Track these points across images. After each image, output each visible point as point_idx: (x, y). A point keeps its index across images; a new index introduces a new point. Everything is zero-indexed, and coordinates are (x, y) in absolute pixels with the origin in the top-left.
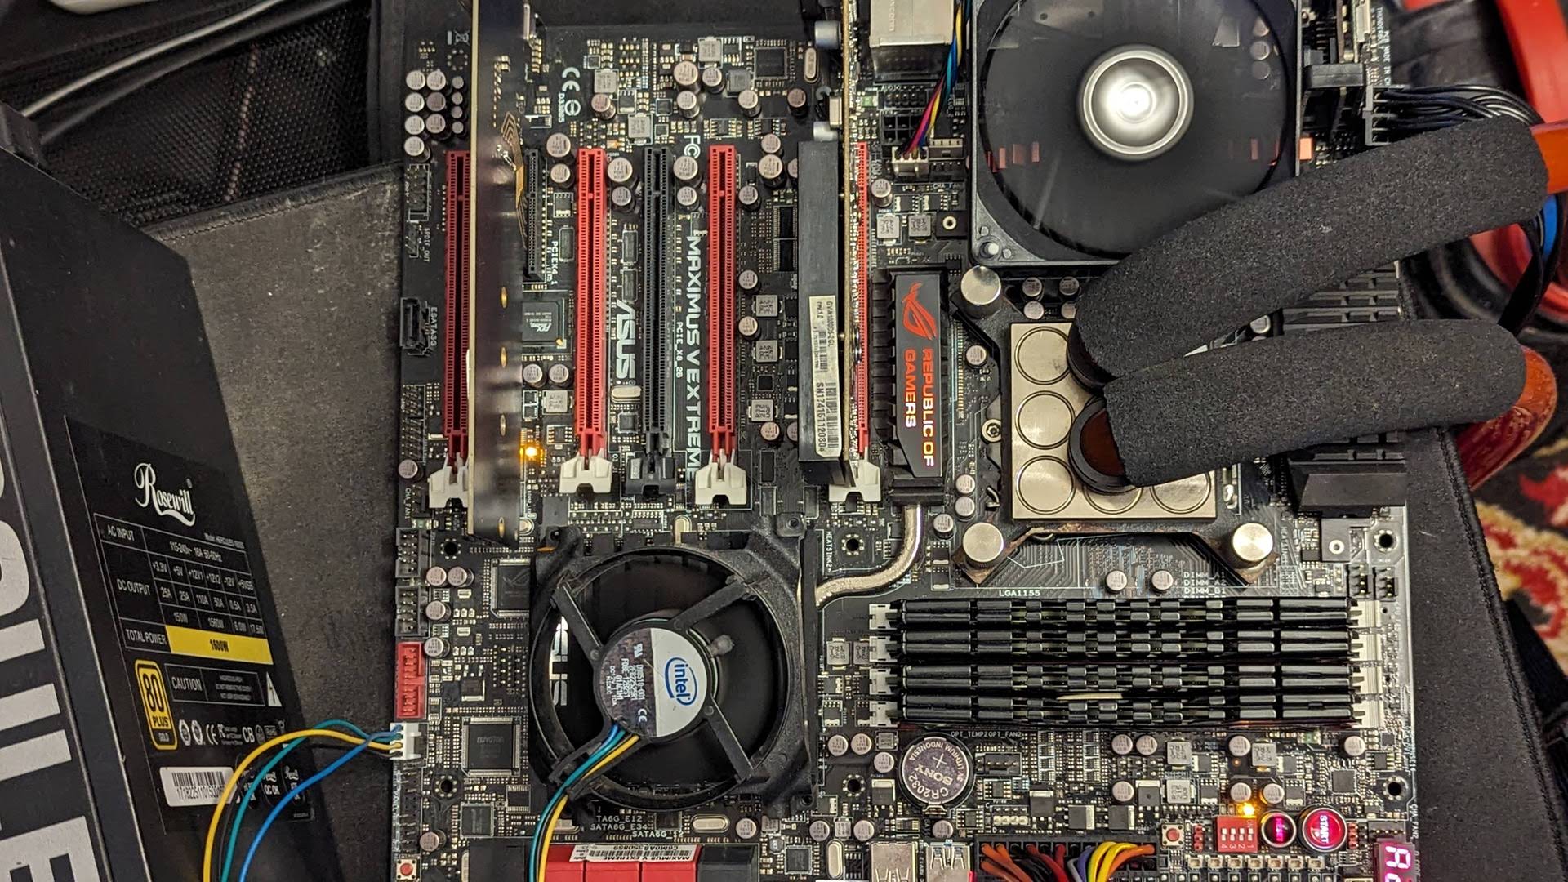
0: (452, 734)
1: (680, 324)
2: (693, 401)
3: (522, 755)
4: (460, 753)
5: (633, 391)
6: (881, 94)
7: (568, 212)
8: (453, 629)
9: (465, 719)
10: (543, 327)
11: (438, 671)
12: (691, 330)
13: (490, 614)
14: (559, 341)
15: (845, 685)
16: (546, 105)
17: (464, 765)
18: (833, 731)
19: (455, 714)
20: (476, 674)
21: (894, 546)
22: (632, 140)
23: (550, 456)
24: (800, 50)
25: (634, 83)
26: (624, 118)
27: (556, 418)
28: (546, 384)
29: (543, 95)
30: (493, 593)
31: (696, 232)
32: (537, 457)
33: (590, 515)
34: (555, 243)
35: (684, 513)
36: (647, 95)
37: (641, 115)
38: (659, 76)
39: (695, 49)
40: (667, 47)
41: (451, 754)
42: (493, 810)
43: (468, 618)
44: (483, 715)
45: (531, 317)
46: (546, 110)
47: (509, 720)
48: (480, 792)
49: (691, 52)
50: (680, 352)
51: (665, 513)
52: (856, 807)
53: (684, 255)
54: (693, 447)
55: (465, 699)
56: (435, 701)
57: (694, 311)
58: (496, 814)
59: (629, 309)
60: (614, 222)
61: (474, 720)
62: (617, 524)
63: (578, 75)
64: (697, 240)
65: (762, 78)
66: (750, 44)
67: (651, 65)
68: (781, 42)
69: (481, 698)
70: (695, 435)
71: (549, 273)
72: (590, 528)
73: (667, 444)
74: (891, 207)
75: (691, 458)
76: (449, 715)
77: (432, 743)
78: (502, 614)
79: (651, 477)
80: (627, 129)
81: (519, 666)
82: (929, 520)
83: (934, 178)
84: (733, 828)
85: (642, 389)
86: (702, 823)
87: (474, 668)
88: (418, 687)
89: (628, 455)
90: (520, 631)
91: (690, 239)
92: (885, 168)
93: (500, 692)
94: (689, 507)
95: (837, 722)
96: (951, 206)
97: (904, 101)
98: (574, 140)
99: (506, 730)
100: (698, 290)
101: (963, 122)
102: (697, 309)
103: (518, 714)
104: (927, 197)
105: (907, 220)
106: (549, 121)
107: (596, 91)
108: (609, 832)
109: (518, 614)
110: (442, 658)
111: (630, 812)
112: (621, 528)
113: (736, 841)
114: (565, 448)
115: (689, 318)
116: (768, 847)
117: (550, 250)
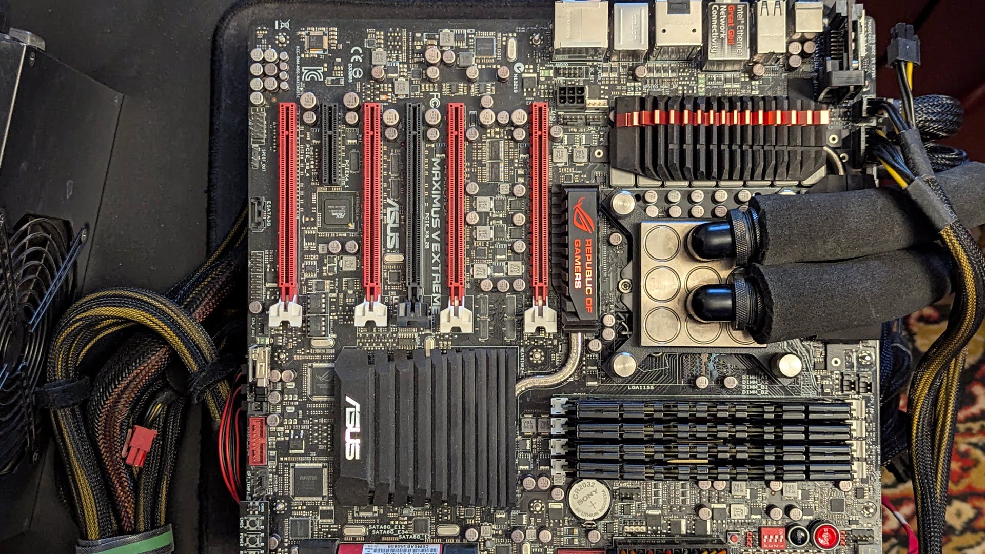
0: (283, 474)
1: (428, 214)
2: (436, 264)
3: (328, 487)
4: (289, 486)
5: (399, 258)
6: (556, 69)
7: (355, 141)
8: (284, 408)
9: (292, 465)
10: (340, 215)
11: (275, 434)
12: (435, 218)
13: (307, 398)
14: (350, 225)
15: (532, 445)
16: (340, 70)
17: (291, 493)
18: (525, 474)
19: (286, 462)
20: (299, 437)
21: (563, 357)
22: (396, 95)
23: (344, 298)
24: (504, 38)
25: (397, 58)
26: (391, 81)
27: (347, 274)
28: (344, 252)
29: (339, 64)
30: (309, 385)
31: (438, 156)
32: (337, 299)
33: (371, 337)
34: (347, 161)
35: (431, 335)
36: (406, 66)
37: (402, 79)
38: (413, 53)
39: (437, 37)
40: (418, 35)
41: (283, 486)
42: (310, 522)
43: (293, 401)
44: (303, 462)
45: (333, 209)
46: (340, 74)
48: (302, 510)
49: (435, 39)
50: (427, 232)
51: (419, 335)
52: (539, 520)
53: (430, 170)
54: (436, 293)
55: (290, 452)
56: (273, 453)
57: (436, 206)
58: (312, 523)
59: (395, 204)
60: (385, 148)
61: (297, 465)
62: (388, 342)
63: (361, 52)
64: (438, 160)
65: (479, 57)
66: (471, 34)
67: (408, 46)
68: (492, 33)
69: (303, 451)
70: (437, 285)
71: (343, 180)
72: (371, 344)
73: (421, 292)
74: (562, 141)
75: (435, 300)
76: (282, 462)
77: (271, 480)
78: (315, 398)
79: (412, 315)
80: (393, 88)
81: (326, 431)
82: (586, 343)
83: (589, 125)
84: (462, 534)
85: (405, 257)
86: (443, 530)
87: (297, 432)
88: (262, 445)
89: (395, 298)
90: (327, 409)
91: (433, 159)
92: (558, 116)
93: (314, 448)
94: (434, 331)
95: (527, 467)
96: (599, 142)
97: (570, 74)
98: (359, 95)
99: (318, 472)
100: (439, 192)
101: (607, 88)
102: (438, 205)
103: (325, 462)
104: (584, 136)
105: (572, 151)
106: (342, 82)
107: (374, 63)
108: (386, 535)
109: (325, 399)
110: (278, 426)
111: (397, 522)
112: (390, 344)
113: (465, 542)
114: (354, 292)
115: (433, 210)
116: (484, 545)
117: (344, 165)
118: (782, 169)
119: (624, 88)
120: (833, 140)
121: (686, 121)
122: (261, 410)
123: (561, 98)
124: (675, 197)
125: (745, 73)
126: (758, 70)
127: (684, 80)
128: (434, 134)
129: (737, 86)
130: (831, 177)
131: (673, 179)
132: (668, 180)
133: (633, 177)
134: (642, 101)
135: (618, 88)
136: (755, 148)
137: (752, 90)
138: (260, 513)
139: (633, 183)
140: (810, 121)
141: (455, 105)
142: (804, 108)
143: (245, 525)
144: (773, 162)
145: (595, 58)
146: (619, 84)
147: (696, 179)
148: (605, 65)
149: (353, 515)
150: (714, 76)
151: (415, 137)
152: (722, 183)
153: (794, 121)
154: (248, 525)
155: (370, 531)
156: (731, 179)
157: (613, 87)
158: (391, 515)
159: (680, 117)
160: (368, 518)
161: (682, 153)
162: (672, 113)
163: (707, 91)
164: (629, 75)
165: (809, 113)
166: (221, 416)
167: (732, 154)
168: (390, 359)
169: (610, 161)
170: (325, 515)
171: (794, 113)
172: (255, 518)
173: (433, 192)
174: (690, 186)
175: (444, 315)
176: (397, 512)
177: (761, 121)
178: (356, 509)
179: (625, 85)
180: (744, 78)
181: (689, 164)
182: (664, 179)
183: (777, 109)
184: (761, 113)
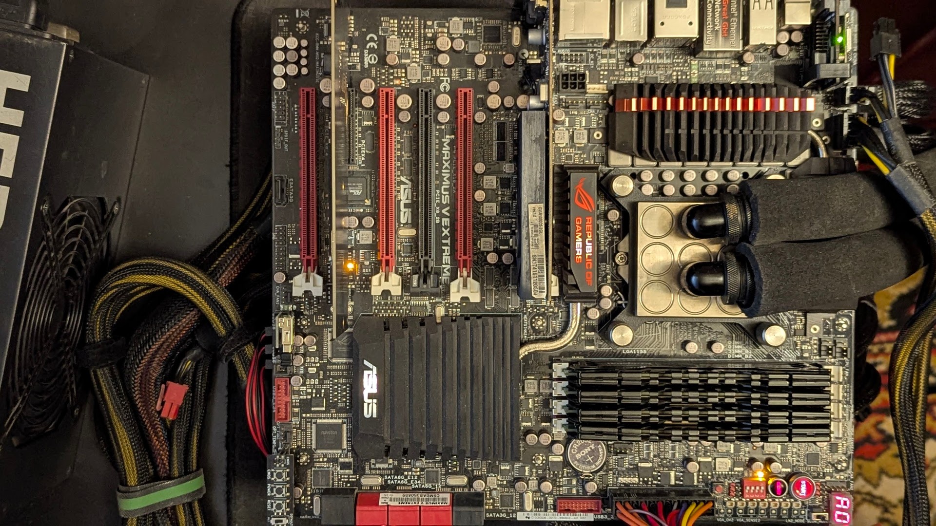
0: (306, 429)
1: (438, 191)
2: (446, 237)
3: (348, 441)
4: (311, 440)
5: (412, 232)
6: (558, 55)
7: (371, 123)
8: (306, 369)
9: (313, 421)
10: (357, 192)
11: (298, 393)
12: (445, 195)
13: (328, 360)
14: (366, 201)
15: (534, 403)
16: (357, 56)
17: (314, 447)
18: (528, 431)
19: (308, 418)
20: (320, 396)
21: (563, 323)
22: (409, 80)
23: (361, 269)
24: (509, 26)
25: (410, 45)
26: (405, 67)
27: (364, 247)
28: (361, 226)
29: (356, 51)
30: (329, 349)
31: (448, 137)
32: (354, 269)
33: (386, 304)
34: (363, 141)
35: (441, 303)
36: (418, 52)
37: (414, 64)
38: (425, 41)
39: (447, 25)
40: (429, 23)
41: (306, 440)
42: (331, 472)
43: (315, 363)
44: (324, 418)
45: (351, 186)
46: (357, 60)
47: (340, 421)
48: (323, 462)
49: (445, 27)
50: (438, 208)
51: (430, 303)
52: (540, 472)
53: (440, 150)
54: (446, 264)
55: (313, 409)
56: (297, 410)
57: (446, 183)
58: (333, 474)
59: (407, 182)
60: (399, 129)
61: (319, 421)
62: (401, 309)
63: (376, 39)
64: (448, 141)
65: (487, 44)
66: (479, 22)
67: (420, 33)
68: (498, 22)
69: (324, 409)
70: (447, 257)
71: (360, 159)
72: (386, 311)
73: (432, 264)
74: (563, 123)
75: (445, 270)
76: (304, 418)
77: (295, 434)
78: (334, 361)
79: (425, 286)
80: (406, 73)
81: (345, 390)
82: (585, 311)
83: (589, 108)
84: (470, 484)
85: (417, 230)
86: (453, 481)
87: (318, 391)
88: (287, 402)
89: (408, 268)
90: (345, 370)
91: (443, 140)
92: (560, 100)
93: (334, 405)
94: (444, 300)
95: (529, 424)
96: (598, 124)
97: (571, 60)
98: (374, 79)
99: (339, 426)
100: (448, 171)
101: (606, 73)
102: (448, 182)
103: (345, 418)
104: (584, 119)
105: (573, 132)
106: (359, 67)
107: (388, 50)
108: (399, 485)
109: (344, 361)
110: (302, 386)
111: (410, 473)
112: (404, 311)
113: (472, 491)
114: (370, 263)
115: (443, 187)
116: (490, 494)
117: (359, 146)
118: (769, 153)
119: (622, 73)
120: (816, 123)
121: (682, 108)
122: (286, 372)
123: (563, 84)
124: (669, 176)
125: (735, 59)
126: (748, 58)
127: (678, 66)
128: (444, 117)
129: (728, 71)
130: (814, 159)
131: (668, 160)
132: (663, 161)
133: (630, 158)
134: (640, 87)
135: (617, 73)
136: (745, 132)
137: (741, 76)
138: (285, 466)
139: (630, 163)
140: (796, 108)
141: (464, 90)
142: (791, 96)
143: (272, 476)
144: (762, 146)
145: (595, 45)
146: (617, 70)
147: (690, 160)
148: (605, 52)
149: (370, 466)
150: (707, 63)
151: (426, 120)
152: (713, 164)
153: (782, 108)
154: (275, 477)
155: (386, 481)
156: (722, 160)
157: (611, 72)
158: (405, 467)
159: (676, 104)
160: (383, 469)
161: (677, 137)
162: (669, 100)
163: (700, 77)
164: (626, 61)
165: (796, 100)
166: (247, 377)
167: (724, 137)
168: (405, 326)
169: (609, 142)
170: (344, 466)
171: (782, 100)
172: (281, 471)
173: (443, 171)
174: (683, 166)
175: (454, 286)
176: (410, 464)
177: (751, 108)
178: (373, 461)
179: (623, 70)
180: (735, 64)
181: (683, 148)
182: (659, 160)
183: (766, 97)
184: (751, 100)
